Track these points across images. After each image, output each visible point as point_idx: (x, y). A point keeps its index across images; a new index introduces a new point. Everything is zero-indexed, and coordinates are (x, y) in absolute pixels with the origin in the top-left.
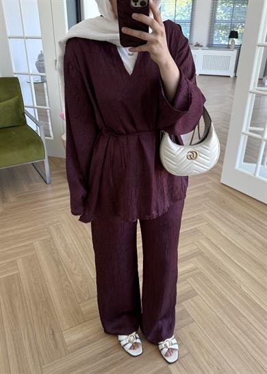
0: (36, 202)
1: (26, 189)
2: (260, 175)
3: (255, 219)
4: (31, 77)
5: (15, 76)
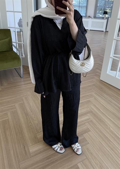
0: (16, 86)
1: (12, 80)
2: (118, 76)
4: (16, 29)
5: (9, 28)
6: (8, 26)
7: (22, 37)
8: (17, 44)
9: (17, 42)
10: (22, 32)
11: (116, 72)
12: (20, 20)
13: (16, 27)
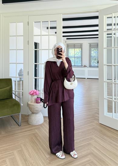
0: (14, 134)
1: (10, 129)
2: (115, 117)
3: (115, 138)
4: (17, 78)
5: (10, 78)
7: (21, 86)
9: (17, 90)
10: (21, 82)
11: (112, 113)
12: (21, 70)
13: (17, 76)
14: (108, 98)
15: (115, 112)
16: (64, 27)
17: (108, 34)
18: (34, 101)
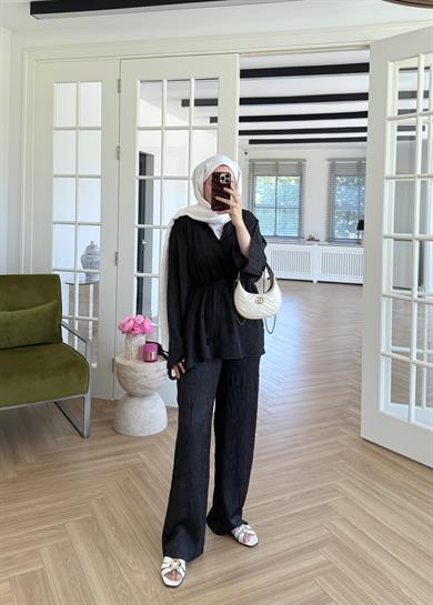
0: (67, 465)
1: (51, 445)
4: (78, 275)
5: (56, 273)
6: (54, 266)
7: (91, 300)
8: (76, 323)
9: (77, 315)
11: (407, 407)
12: (92, 247)
13: (77, 268)
14: (393, 352)
15: (418, 403)
16: (244, 101)
17: (400, 129)
18: (135, 354)
